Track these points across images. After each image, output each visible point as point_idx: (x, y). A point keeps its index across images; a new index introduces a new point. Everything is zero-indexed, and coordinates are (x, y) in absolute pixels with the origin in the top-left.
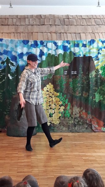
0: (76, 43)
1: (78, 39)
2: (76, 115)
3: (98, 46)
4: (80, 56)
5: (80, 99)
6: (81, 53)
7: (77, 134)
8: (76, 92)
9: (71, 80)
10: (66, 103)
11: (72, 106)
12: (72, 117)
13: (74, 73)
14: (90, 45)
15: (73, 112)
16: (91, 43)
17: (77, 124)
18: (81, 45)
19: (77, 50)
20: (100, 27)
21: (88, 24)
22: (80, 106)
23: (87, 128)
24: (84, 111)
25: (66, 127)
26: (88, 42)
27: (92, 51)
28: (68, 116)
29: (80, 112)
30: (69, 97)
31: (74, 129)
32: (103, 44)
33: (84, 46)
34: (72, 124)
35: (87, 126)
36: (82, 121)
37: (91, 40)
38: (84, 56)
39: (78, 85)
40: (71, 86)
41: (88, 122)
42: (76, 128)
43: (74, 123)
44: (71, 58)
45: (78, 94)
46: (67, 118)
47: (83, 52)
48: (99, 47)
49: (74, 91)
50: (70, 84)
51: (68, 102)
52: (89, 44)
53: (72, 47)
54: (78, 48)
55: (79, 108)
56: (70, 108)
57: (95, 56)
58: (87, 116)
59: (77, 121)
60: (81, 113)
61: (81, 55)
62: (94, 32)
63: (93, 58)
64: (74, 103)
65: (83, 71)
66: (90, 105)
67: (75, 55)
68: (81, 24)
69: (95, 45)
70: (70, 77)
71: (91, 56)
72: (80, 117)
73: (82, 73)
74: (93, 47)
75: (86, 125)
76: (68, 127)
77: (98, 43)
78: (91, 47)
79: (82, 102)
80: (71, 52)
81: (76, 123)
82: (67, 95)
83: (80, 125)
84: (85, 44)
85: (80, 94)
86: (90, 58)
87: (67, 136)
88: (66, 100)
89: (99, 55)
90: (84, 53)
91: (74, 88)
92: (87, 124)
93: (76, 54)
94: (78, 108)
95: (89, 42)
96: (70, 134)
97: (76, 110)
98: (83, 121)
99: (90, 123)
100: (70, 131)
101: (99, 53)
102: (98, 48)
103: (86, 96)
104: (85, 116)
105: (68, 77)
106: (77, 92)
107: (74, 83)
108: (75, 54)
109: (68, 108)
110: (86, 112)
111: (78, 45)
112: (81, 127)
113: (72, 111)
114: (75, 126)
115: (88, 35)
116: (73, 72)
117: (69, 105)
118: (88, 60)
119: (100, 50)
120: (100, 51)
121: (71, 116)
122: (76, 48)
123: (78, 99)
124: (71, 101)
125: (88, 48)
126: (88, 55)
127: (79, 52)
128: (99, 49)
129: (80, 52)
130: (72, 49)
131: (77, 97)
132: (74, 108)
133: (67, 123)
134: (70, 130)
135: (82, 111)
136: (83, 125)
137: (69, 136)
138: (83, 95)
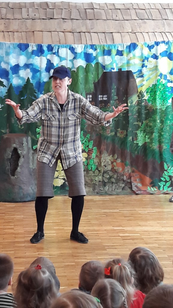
0: (106, 49)
1: (109, 43)
2: (106, 166)
3: (142, 54)
4: (113, 71)
5: (113, 140)
6: (114, 66)
7: (108, 198)
8: (106, 130)
10: (91, 147)
11: (101, 153)
12: (99, 171)
13: (103, 98)
14: (130, 52)
15: (101, 163)
16: (132, 48)
17: (108, 182)
18: (114, 52)
19: (107, 61)
20: (145, 23)
21: (126, 18)
22: (113, 152)
23: (123, 189)
24: (119, 161)
25: (90, 187)
26: (125, 47)
27: (132, 61)
28: (93, 169)
29: (112, 163)
30: (94, 137)
31: (102, 189)
32: (150, 51)
33: (120, 53)
34: (100, 181)
35: (123, 185)
36: (115, 176)
37: (131, 43)
38: (120, 70)
41: (125, 178)
42: (107, 188)
43: (103, 181)
44: (98, 74)
45: (110, 133)
46: (91, 172)
47: (117, 64)
48: (144, 57)
49: (103, 128)
51: (94, 146)
52: (128, 50)
53: (99, 55)
54: (109, 57)
55: (112, 155)
56: (97, 156)
57: (137, 71)
58: (123, 169)
59: (108, 176)
60: (115, 164)
61: (114, 69)
62: (135, 32)
63: (135, 73)
64: (103, 147)
65: (117, 95)
66: (128, 151)
67: (105, 69)
68: (114, 17)
69: (137, 52)
71: (131, 70)
72: (113, 170)
73: (116, 97)
74: (134, 56)
75: (123, 184)
76: (94, 186)
77: (142, 49)
78: (131, 55)
79: (117, 146)
80: (97, 63)
81: (106, 181)
82: (91, 134)
83: (113, 183)
84: (122, 51)
85: (113, 133)
86: (129, 73)
87: (92, 201)
88: (90, 143)
89: (144, 68)
90: (120, 65)
92: (124, 181)
93: (106, 67)
94: (109, 155)
95: (127, 47)
96: (97, 198)
97: (107, 158)
98: (118, 176)
99: (129, 181)
100: (97, 193)
101: (143, 66)
103: (122, 136)
104: (120, 169)
106: (108, 130)
108: (104, 67)
109: (94, 155)
110: (122, 161)
111: (109, 53)
112: (114, 187)
113: (100, 160)
114: (104, 184)
115: (124, 36)
116: (102, 96)
117: (94, 151)
118: (125, 77)
119: (146, 61)
120: (146, 63)
121: (97, 169)
122: (106, 57)
123: (109, 141)
124: (98, 144)
125: (126, 57)
126: (125, 69)
127: (111, 63)
128: (144, 59)
129: (113, 63)
130: (100, 60)
131: (108, 137)
132: (103, 156)
133: (92, 180)
134: (96, 191)
135: (115, 160)
136: (117, 183)
137: (95, 201)
138: (118, 135)
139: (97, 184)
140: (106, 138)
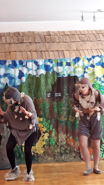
0: (59, 62)
1: (61, 58)
2: (62, 142)
3: (84, 64)
4: (64, 76)
5: (66, 124)
6: (65, 73)
7: (64, 164)
8: (61, 117)
9: (55, 103)
10: (51, 129)
11: (58, 132)
12: (58, 145)
13: (58, 95)
14: (75, 63)
15: (58, 140)
16: (76, 61)
18: (64, 64)
19: (60, 69)
20: (85, 43)
21: (72, 40)
22: (67, 132)
23: (75, 157)
24: (71, 138)
25: (51, 157)
26: (72, 60)
27: (77, 69)
28: (53, 144)
29: (66, 139)
30: (53, 122)
31: (60, 158)
32: (89, 62)
33: (68, 64)
34: (58, 153)
35: (75, 155)
36: (69, 149)
37: (76, 58)
38: (69, 75)
39: (63, 108)
40: (56, 110)
41: (76, 150)
42: (63, 157)
43: (61, 152)
44: (54, 79)
45: (64, 119)
46: (52, 146)
47: (67, 72)
49: (59, 116)
50: (54, 108)
51: (53, 128)
52: (74, 62)
53: (54, 66)
54: (61, 67)
55: (66, 134)
56: (55, 135)
57: (80, 76)
58: (74, 144)
59: (64, 149)
60: (68, 140)
61: (65, 75)
62: (79, 49)
63: (79, 77)
64: (59, 129)
65: (68, 92)
66: (77, 130)
67: (59, 75)
68: (64, 40)
69: (80, 63)
70: (54, 100)
71: (76, 75)
72: (67, 144)
73: (67, 94)
74: (78, 65)
75: (74, 153)
76: (54, 156)
77: (83, 61)
78: (76, 65)
79: (69, 127)
80: (54, 72)
81: (63, 152)
82: (51, 120)
83: (67, 153)
84: (70, 63)
85: (66, 119)
86: (75, 78)
87: (53, 167)
88: (51, 126)
89: (86, 74)
90: (68, 72)
91: (58, 112)
92: (75, 152)
93: (59, 74)
94: (64, 134)
95: (73, 60)
96: (57, 164)
97: (62, 136)
99: (78, 151)
100: (57, 161)
101: (85, 72)
102: (84, 67)
103: (72, 120)
104: (72, 144)
105: (52, 100)
107: (59, 106)
109: (53, 134)
110: (73, 138)
111: (61, 64)
112: (68, 156)
113: (58, 138)
114: (61, 154)
115: (72, 53)
117: (53, 131)
118: (73, 79)
119: (86, 69)
121: (56, 144)
122: (59, 67)
123: (64, 124)
124: (56, 127)
125: (72, 67)
126: (73, 75)
127: (63, 71)
129: (64, 71)
130: (55, 69)
131: (63, 122)
132: (59, 135)
133: (53, 152)
134: (56, 159)
135: (68, 138)
136: (70, 153)
137: (55, 167)
138: (70, 120)
139: (56, 154)
140: (62, 122)
